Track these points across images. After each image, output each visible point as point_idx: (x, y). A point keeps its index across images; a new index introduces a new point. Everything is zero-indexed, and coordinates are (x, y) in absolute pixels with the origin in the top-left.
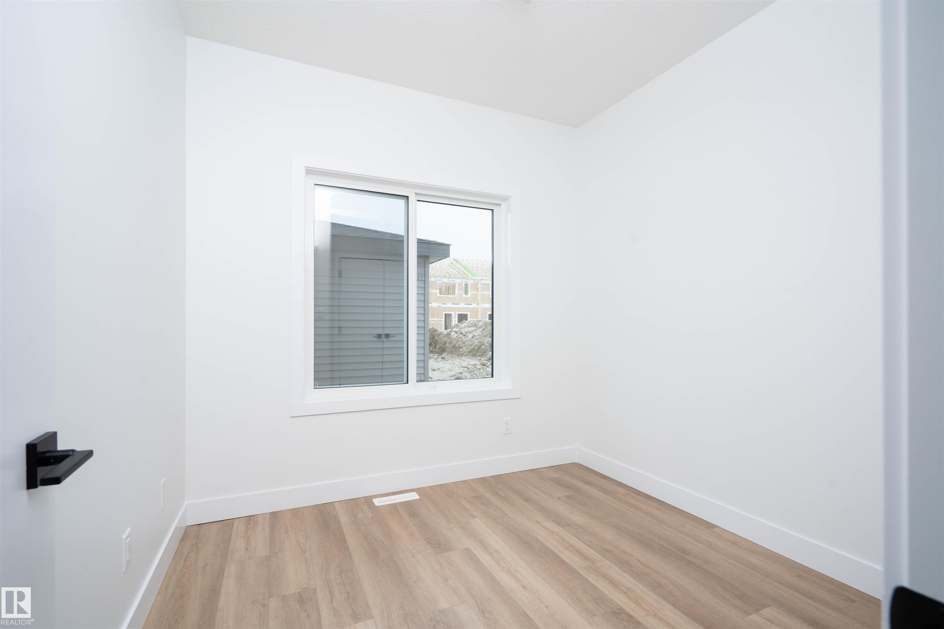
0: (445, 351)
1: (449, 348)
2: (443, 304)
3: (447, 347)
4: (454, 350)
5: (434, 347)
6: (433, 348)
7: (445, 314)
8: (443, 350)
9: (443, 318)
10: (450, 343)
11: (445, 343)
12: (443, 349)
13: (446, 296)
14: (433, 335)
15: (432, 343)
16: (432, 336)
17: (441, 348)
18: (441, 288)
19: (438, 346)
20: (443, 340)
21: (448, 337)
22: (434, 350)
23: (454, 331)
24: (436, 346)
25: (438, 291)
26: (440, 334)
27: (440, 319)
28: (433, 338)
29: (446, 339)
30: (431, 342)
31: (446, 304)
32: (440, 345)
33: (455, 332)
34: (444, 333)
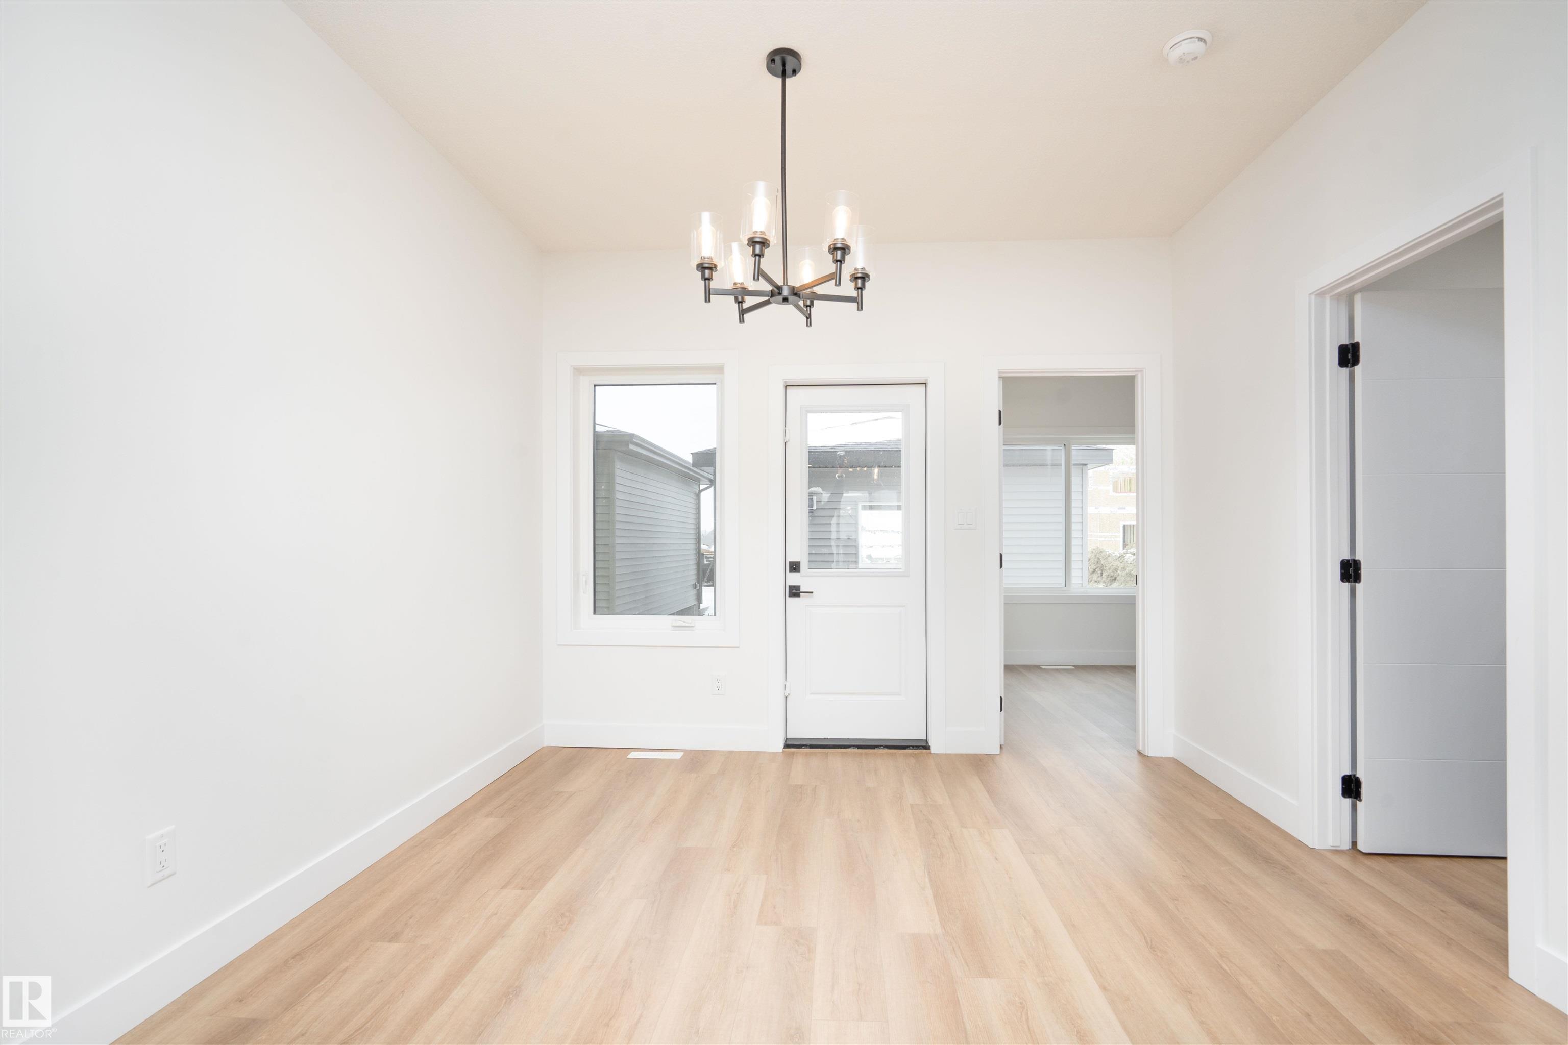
0: (1116, 581)
1: (1122, 576)
2: (1120, 508)
3: (1118, 575)
4: (1129, 579)
5: (1100, 575)
6: (1099, 577)
7: (1124, 526)
8: (1113, 580)
9: (1119, 532)
10: (1124, 569)
11: (1116, 570)
12: (1113, 578)
13: (1126, 495)
14: (1098, 558)
15: (1096, 570)
16: (1096, 560)
17: (1110, 576)
18: (1117, 481)
19: (1105, 574)
20: (1112, 566)
21: (1121, 561)
22: (1099, 579)
23: (1130, 553)
24: (1102, 574)
25: (1111, 488)
26: (1109, 556)
27: (1114, 534)
28: (1098, 562)
29: (1117, 563)
30: (1095, 567)
31: (1125, 508)
32: (1109, 571)
33: (1132, 554)
34: (1114, 555)
